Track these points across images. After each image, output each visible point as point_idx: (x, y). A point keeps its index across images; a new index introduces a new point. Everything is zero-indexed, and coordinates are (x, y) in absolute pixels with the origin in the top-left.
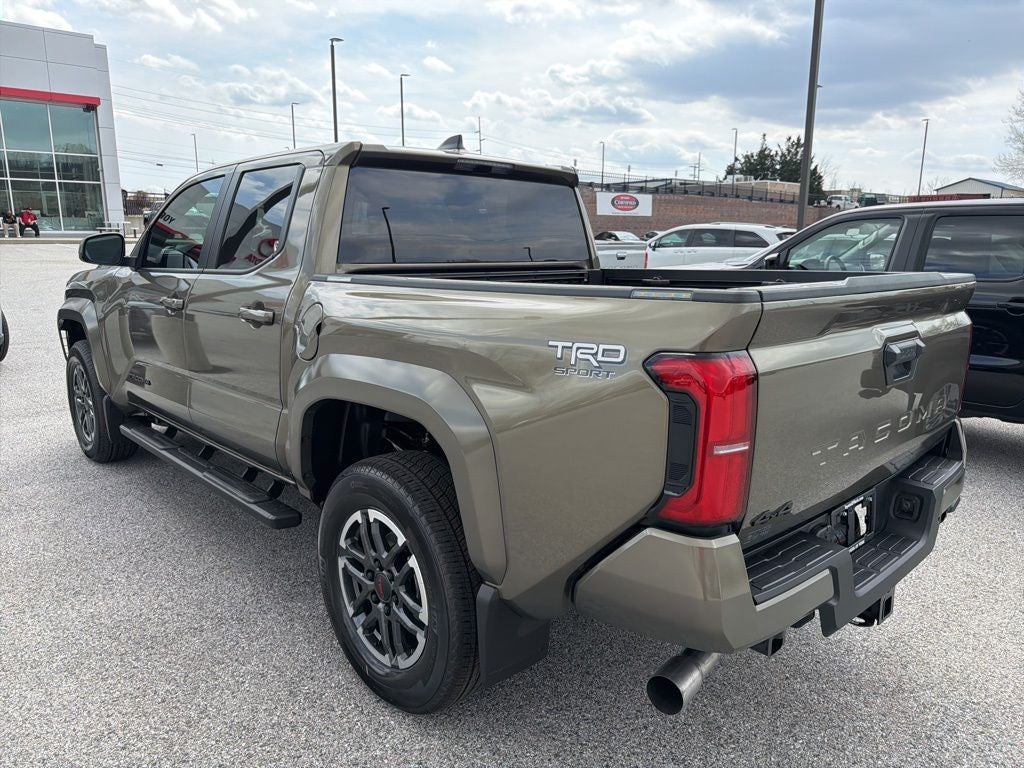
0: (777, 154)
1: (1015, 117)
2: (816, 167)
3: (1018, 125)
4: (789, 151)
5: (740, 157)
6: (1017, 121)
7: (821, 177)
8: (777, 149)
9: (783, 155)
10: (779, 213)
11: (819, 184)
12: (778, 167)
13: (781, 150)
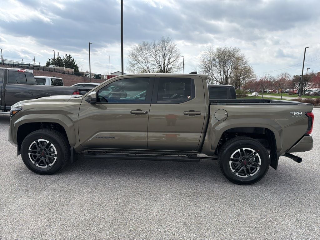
0: (63, 59)
1: (128, 57)
2: (76, 64)
3: (129, 59)
4: (67, 59)
5: (51, 59)
6: (129, 58)
7: (78, 68)
8: (63, 58)
9: (65, 60)
10: (73, 78)
11: (78, 69)
12: (64, 63)
13: (65, 58)
